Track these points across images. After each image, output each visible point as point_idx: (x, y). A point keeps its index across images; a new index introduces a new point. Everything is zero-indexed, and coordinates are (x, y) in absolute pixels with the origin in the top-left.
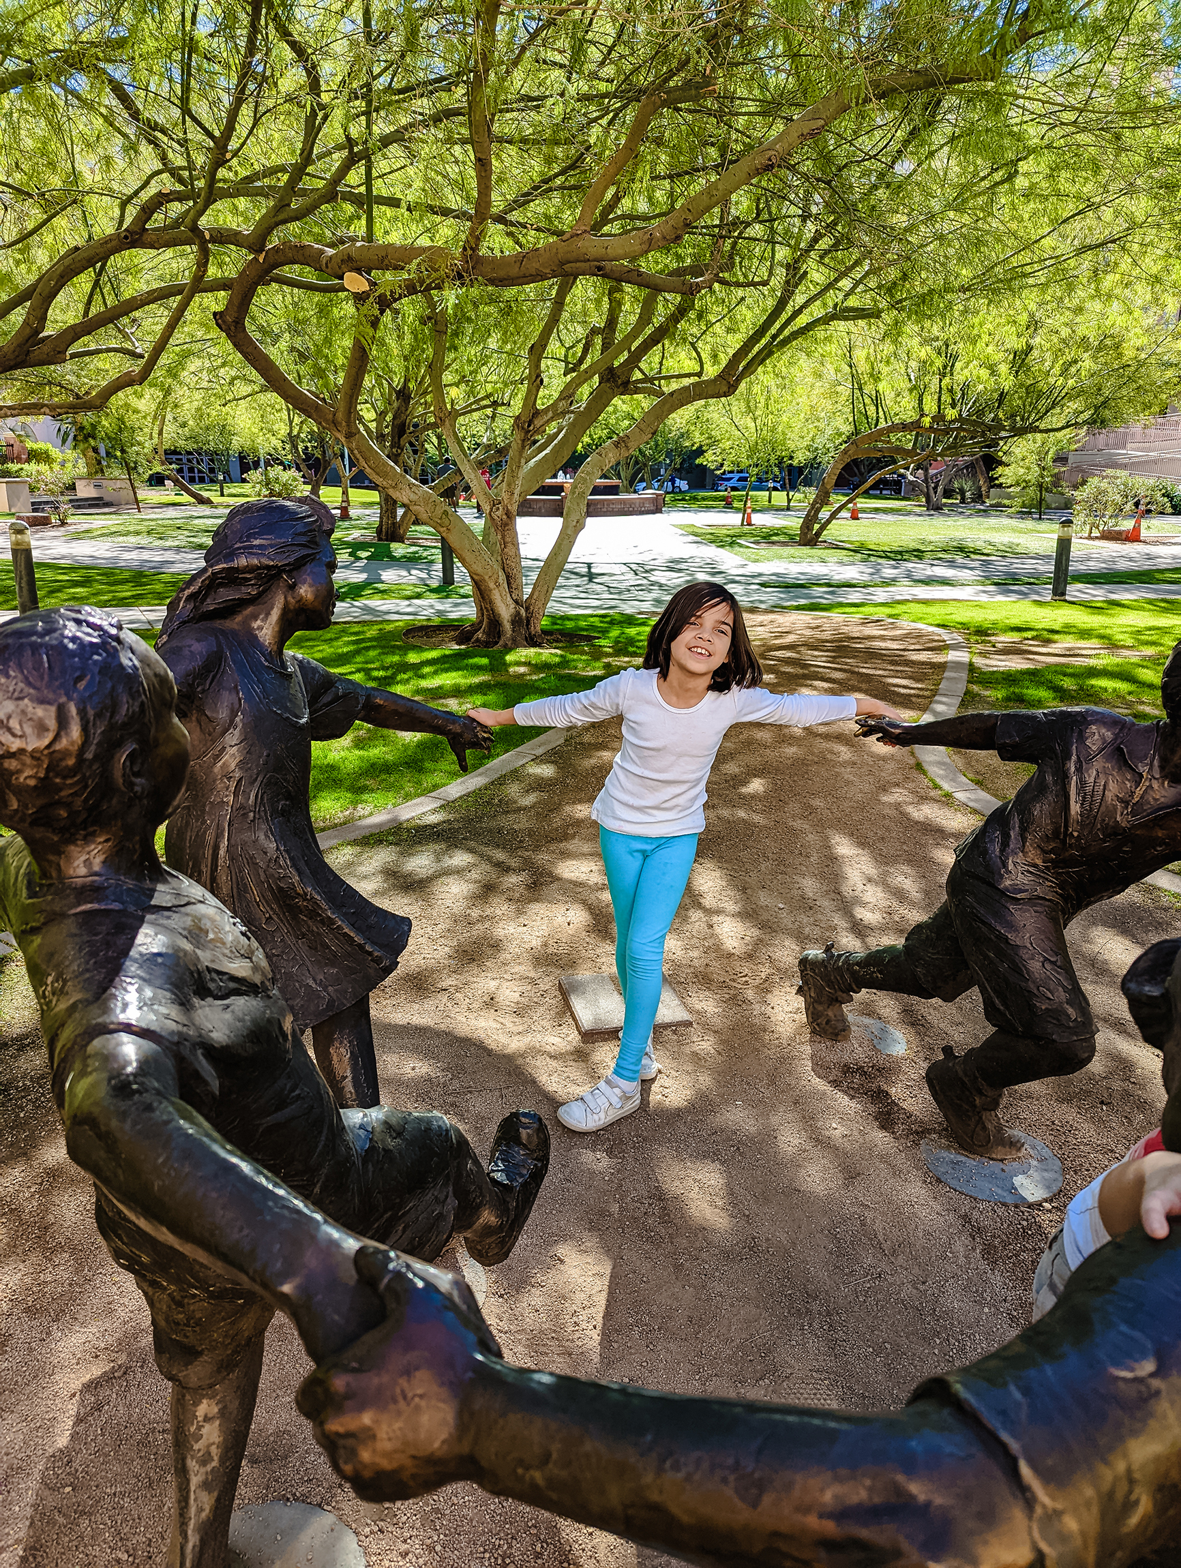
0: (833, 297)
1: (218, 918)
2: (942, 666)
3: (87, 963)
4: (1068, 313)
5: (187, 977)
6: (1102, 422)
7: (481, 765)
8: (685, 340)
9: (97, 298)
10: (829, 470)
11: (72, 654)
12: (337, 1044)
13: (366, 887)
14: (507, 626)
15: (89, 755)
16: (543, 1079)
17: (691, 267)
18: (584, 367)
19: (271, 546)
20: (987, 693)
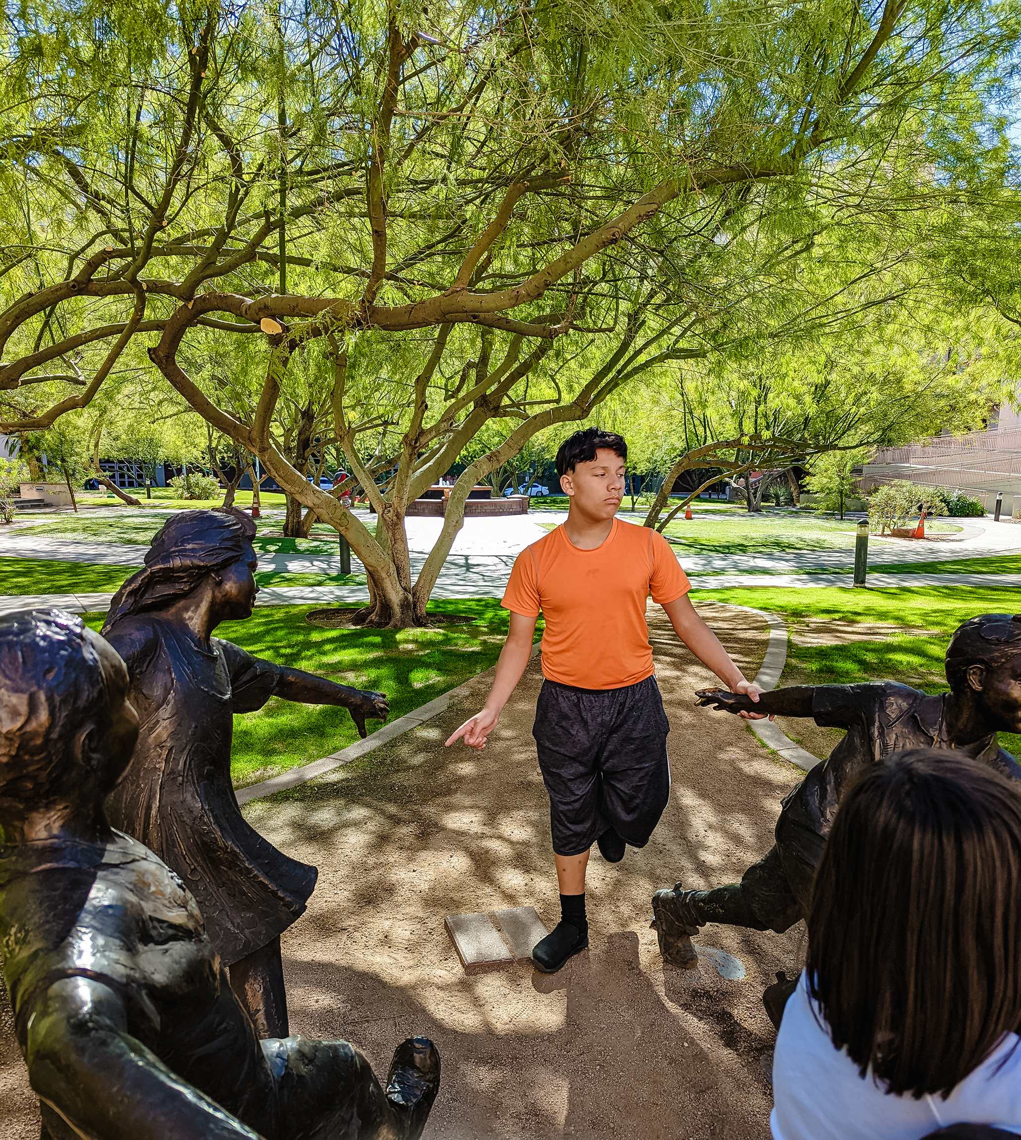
0: (666, 342)
1: (158, 872)
2: (765, 643)
3: (47, 915)
4: (857, 355)
5: (133, 925)
6: (889, 441)
7: (375, 729)
8: (545, 374)
9: (47, 335)
10: (667, 479)
11: (43, 650)
12: (251, 980)
13: (275, 839)
14: (397, 609)
15: (54, 736)
16: (432, 1008)
17: (550, 316)
18: (462, 394)
19: (202, 549)
20: (804, 666)
